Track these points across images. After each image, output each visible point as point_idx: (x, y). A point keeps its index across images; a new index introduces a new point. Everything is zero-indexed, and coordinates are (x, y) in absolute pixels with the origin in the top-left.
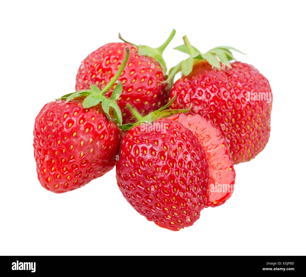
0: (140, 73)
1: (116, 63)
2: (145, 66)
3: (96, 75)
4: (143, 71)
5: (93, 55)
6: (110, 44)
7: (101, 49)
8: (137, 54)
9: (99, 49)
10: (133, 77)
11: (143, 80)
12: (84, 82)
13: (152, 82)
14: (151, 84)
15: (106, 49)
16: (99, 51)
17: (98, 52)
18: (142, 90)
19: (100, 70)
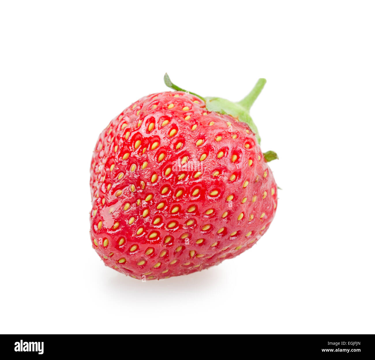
0: (215, 140)
1: (166, 127)
2: (223, 128)
3: (130, 153)
4: (219, 138)
5: (121, 117)
6: (152, 96)
7: (134, 107)
8: (204, 109)
9: (131, 107)
10: (202, 151)
11: (221, 154)
12: (108, 169)
13: (238, 157)
14: (237, 161)
15: (146, 104)
16: (131, 110)
17: (129, 111)
18: (220, 173)
19: (138, 143)
